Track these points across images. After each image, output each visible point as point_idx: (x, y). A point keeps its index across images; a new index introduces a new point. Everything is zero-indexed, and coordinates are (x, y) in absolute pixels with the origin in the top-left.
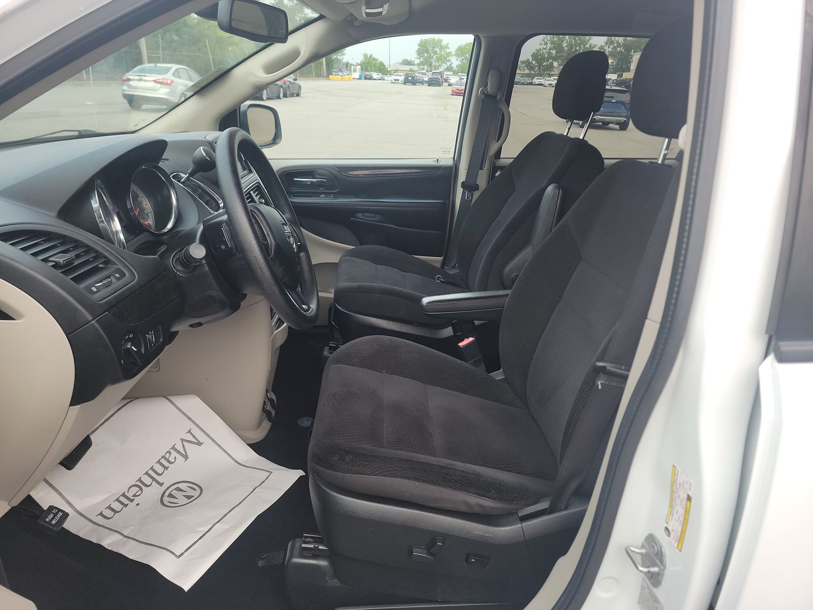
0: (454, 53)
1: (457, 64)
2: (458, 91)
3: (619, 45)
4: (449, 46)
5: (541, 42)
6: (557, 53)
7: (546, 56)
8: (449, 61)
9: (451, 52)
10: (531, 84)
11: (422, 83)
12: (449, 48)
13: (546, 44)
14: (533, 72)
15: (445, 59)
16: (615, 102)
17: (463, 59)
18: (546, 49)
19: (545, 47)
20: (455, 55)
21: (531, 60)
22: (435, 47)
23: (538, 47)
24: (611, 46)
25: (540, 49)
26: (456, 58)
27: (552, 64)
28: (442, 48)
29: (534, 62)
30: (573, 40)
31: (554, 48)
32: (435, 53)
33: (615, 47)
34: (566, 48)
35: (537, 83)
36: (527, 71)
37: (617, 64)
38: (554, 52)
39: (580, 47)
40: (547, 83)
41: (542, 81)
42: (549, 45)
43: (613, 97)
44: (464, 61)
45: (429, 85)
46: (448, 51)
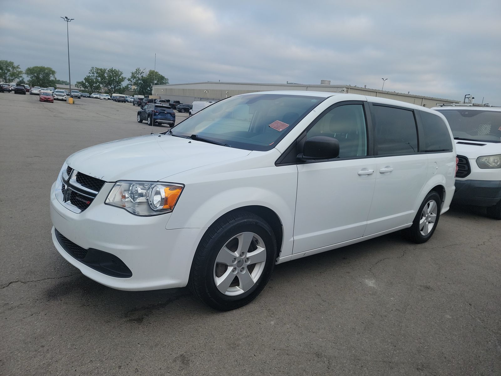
0: (24, 72)
1: (29, 79)
2: (45, 99)
3: (139, 79)
4: (20, 67)
5: (90, 72)
6: (102, 79)
7: (95, 80)
8: (21, 77)
9: (22, 72)
10: (89, 97)
11: (9, 91)
12: (20, 68)
13: (93, 73)
14: (87, 89)
15: (18, 75)
16: (166, 113)
17: (32, 77)
18: (94, 76)
19: (93, 75)
20: (26, 73)
21: (84, 82)
22: (7, 67)
23: (89, 75)
24: (135, 79)
25: (90, 76)
26: (27, 75)
27: (99, 85)
28: (13, 68)
29: (87, 83)
30: (111, 73)
31: (99, 76)
32: (9, 70)
33: (137, 80)
34: (107, 77)
35: (95, 97)
36: (83, 89)
37: (140, 90)
38: (99, 79)
39: (116, 78)
40: (102, 97)
41: (98, 96)
42: (95, 74)
43: (165, 110)
44: (33, 78)
45: (15, 93)
46: (19, 70)
